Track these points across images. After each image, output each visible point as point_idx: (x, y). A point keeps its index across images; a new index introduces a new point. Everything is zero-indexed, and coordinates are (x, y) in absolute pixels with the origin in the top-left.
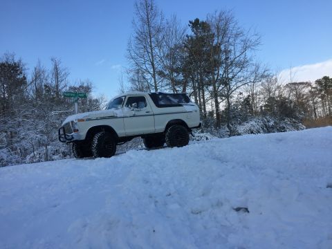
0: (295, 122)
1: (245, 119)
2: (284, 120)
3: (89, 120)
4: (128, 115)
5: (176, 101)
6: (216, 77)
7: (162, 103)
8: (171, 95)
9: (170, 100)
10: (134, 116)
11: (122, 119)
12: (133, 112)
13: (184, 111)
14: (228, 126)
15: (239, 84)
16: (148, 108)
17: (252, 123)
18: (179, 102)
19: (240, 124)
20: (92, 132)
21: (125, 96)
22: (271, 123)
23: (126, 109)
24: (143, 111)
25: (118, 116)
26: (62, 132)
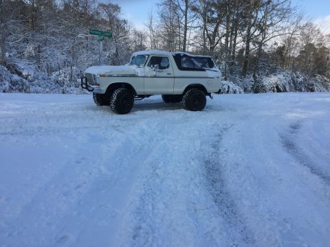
0: (326, 81)
1: (273, 71)
2: (315, 76)
3: (111, 76)
4: (149, 75)
5: (199, 65)
6: (253, 20)
7: (185, 65)
8: (195, 58)
9: (194, 64)
10: (155, 77)
11: (142, 79)
12: (154, 73)
13: (206, 76)
14: (254, 76)
15: (276, 34)
16: (169, 70)
17: (280, 76)
18: (202, 66)
19: (267, 75)
20: (113, 87)
21: (149, 55)
22: (300, 79)
23: (147, 68)
24: (164, 73)
25: (139, 75)
26: (84, 80)
